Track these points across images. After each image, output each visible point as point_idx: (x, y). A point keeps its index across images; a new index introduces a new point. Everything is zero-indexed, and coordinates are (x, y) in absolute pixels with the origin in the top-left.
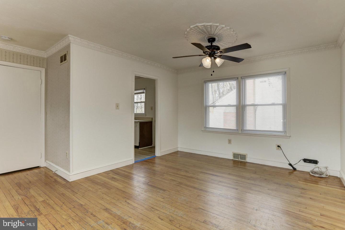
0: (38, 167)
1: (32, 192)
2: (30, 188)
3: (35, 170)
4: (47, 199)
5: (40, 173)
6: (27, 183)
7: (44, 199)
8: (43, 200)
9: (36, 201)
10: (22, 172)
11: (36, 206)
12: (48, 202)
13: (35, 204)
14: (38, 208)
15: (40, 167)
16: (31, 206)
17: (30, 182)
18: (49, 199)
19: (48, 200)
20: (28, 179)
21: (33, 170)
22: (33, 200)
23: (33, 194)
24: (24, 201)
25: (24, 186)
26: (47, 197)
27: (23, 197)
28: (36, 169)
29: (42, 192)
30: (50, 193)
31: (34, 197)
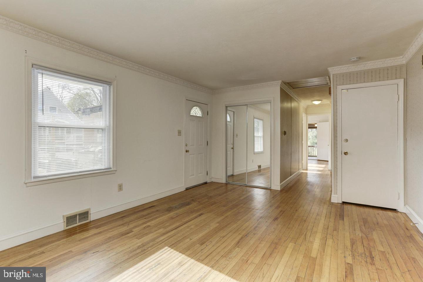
0: (394, 210)
1: (375, 236)
2: (374, 230)
3: (389, 212)
4: (388, 252)
5: (394, 218)
6: (374, 223)
7: (385, 251)
8: (383, 250)
9: (374, 247)
10: (374, 209)
11: (372, 253)
12: (388, 256)
13: (372, 249)
14: (373, 256)
15: (397, 211)
16: (367, 249)
17: (378, 224)
18: (391, 253)
19: (388, 254)
20: (377, 219)
21: (387, 212)
22: (372, 244)
23: (374, 237)
24: (363, 240)
25: (369, 224)
26: (389, 250)
27: (364, 236)
28: (391, 212)
29: (386, 241)
30: (395, 247)
31: (375, 242)
